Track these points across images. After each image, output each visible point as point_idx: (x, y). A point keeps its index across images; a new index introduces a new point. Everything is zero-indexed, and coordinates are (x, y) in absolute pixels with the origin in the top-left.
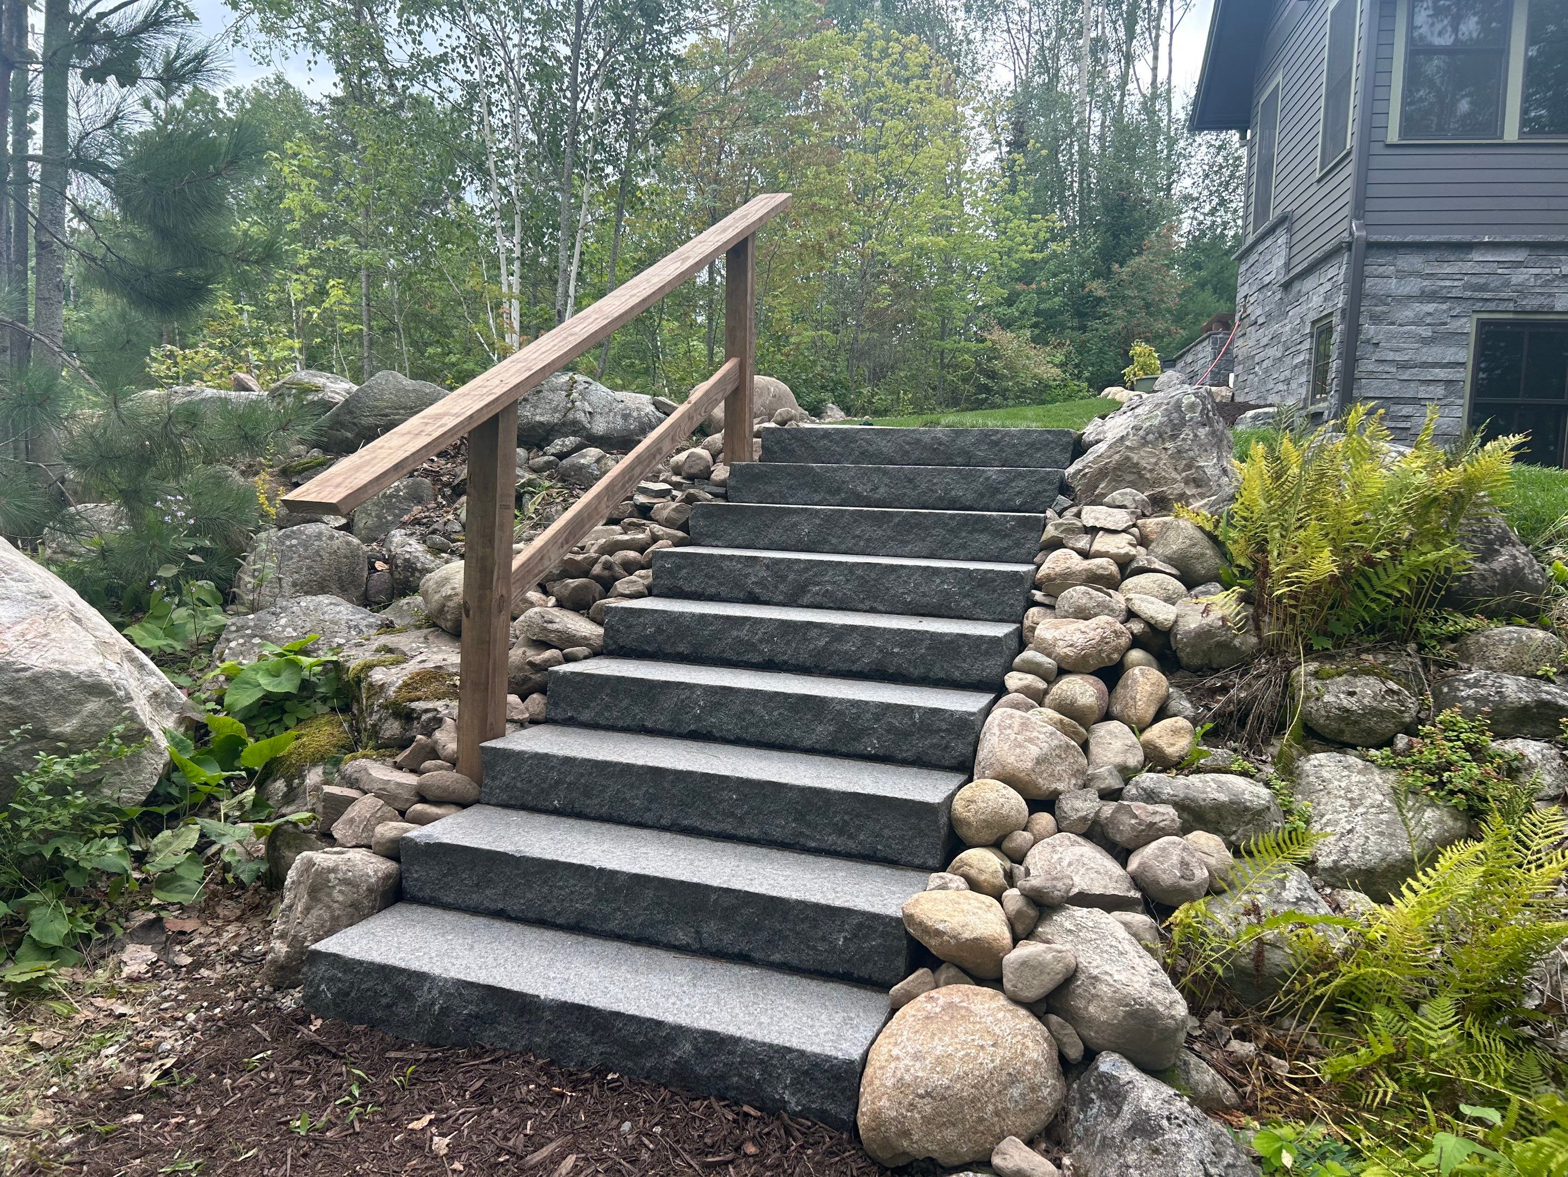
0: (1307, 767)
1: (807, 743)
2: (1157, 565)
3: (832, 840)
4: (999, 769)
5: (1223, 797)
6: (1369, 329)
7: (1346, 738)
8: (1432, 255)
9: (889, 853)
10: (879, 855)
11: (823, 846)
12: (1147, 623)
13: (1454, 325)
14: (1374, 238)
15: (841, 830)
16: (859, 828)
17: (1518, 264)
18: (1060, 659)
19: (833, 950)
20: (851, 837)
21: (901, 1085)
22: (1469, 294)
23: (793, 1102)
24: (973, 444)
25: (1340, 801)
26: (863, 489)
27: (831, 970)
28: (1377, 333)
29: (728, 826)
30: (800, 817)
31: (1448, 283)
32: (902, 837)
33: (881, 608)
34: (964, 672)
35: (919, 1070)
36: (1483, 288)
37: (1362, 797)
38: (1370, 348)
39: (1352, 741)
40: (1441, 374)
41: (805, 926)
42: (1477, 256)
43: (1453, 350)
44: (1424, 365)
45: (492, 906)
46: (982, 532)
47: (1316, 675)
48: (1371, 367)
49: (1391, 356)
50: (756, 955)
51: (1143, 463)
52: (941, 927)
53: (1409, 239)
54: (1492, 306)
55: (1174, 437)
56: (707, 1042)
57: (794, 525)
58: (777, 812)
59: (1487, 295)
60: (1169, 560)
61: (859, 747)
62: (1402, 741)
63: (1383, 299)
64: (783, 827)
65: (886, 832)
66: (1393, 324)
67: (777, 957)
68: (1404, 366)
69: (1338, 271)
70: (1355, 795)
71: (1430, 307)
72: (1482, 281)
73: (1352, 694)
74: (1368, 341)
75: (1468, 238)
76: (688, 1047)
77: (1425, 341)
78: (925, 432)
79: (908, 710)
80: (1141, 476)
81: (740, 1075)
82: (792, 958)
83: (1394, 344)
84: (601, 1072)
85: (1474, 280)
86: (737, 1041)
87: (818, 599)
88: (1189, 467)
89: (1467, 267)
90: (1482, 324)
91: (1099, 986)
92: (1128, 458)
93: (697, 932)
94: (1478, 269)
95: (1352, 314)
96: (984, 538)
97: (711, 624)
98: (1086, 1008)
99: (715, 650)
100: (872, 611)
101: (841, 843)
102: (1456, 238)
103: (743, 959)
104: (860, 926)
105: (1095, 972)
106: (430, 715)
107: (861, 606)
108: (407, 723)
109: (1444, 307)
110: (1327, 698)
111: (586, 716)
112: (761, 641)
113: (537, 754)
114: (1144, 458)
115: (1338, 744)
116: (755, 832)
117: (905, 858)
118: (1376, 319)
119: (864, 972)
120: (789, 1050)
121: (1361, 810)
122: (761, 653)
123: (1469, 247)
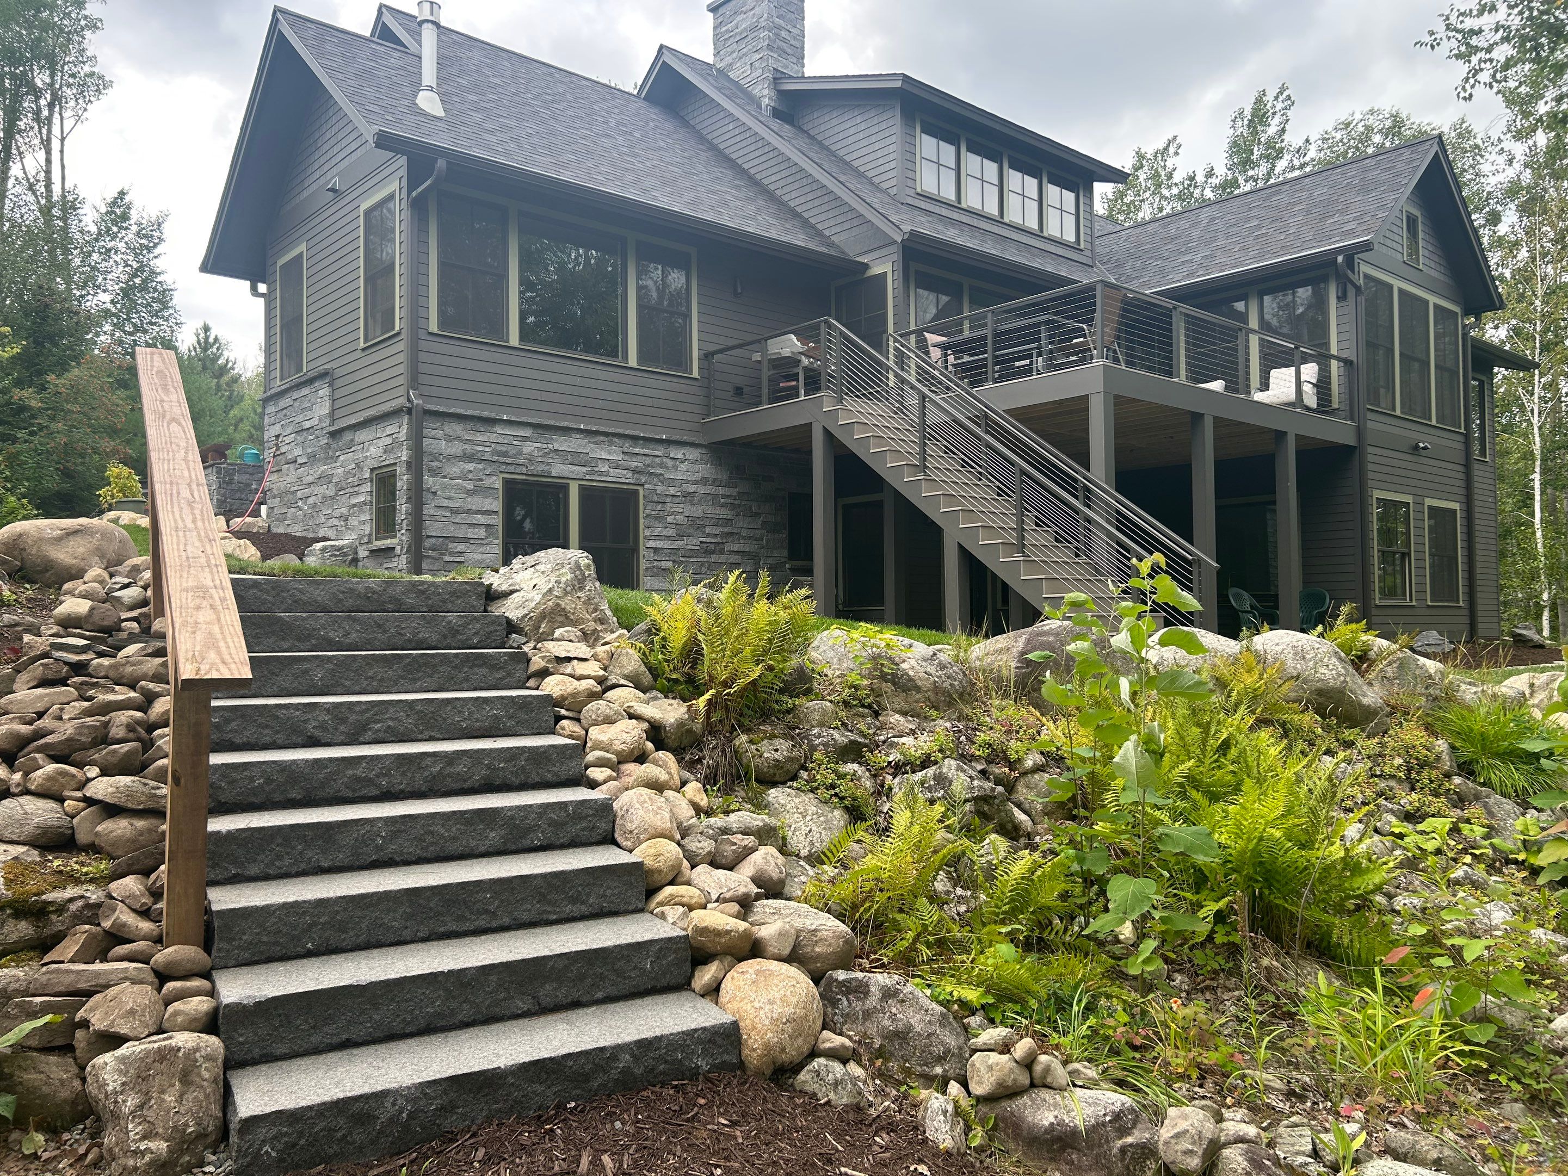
0: (770, 799)
1: (482, 849)
2: (622, 682)
3: (569, 909)
4: (652, 831)
5: (761, 824)
6: (429, 481)
7: (777, 778)
8: (469, 425)
9: (613, 908)
10: (605, 910)
11: (563, 916)
12: (649, 722)
13: (488, 482)
14: (428, 407)
15: (574, 900)
16: (588, 895)
17: (526, 439)
18: (617, 753)
19: (643, 972)
20: (583, 903)
21: (774, 1021)
22: (495, 458)
23: (703, 1064)
24: (403, 593)
25: (796, 815)
26: (335, 636)
27: (642, 988)
28: (434, 484)
29: (482, 923)
30: (543, 898)
31: (481, 448)
32: (620, 893)
33: (438, 736)
34: (556, 774)
35: (778, 1009)
36: (505, 454)
37: (806, 810)
38: (430, 496)
39: (782, 779)
40: (482, 519)
41: (622, 963)
42: (499, 429)
43: (489, 500)
44: (469, 512)
45: (336, 1040)
46: (480, 666)
47: (751, 742)
48: (432, 512)
49: (446, 503)
50: (584, 999)
51: (568, 608)
52: (728, 928)
53: (452, 410)
54: (512, 469)
55: (581, 589)
56: (639, 1048)
57: (306, 672)
58: (522, 899)
59: (508, 460)
60: (626, 677)
61: (526, 843)
62: (804, 774)
63: (436, 457)
64: (529, 911)
65: (609, 892)
66: (445, 477)
67: (599, 995)
68: (455, 511)
69: (400, 430)
70: (802, 810)
71: (471, 466)
72: (504, 449)
73: (777, 750)
74: (428, 490)
75: (493, 415)
76: (627, 1056)
77: (470, 493)
78: (358, 583)
79: (563, 805)
80: (567, 618)
81: (666, 1062)
82: (612, 991)
83: (447, 493)
84: (561, 1107)
85: (499, 448)
86: (659, 1039)
87: (381, 735)
88: (595, 610)
89: (493, 437)
90: (507, 482)
91: (819, 934)
92: (558, 605)
93: (534, 998)
94: (500, 440)
95: (416, 466)
96: (484, 671)
97: (327, 767)
98: (813, 951)
99: (329, 791)
100: (431, 739)
101: (576, 910)
102: (485, 414)
103: (576, 1005)
104: (661, 949)
105: (813, 927)
106: (80, 903)
107: (420, 736)
108: (38, 919)
109: (480, 466)
110: (766, 755)
111: (253, 870)
112: (377, 776)
113: (285, 904)
114: (567, 604)
115: (774, 784)
116: (506, 921)
117: (623, 907)
118: (433, 472)
119: (664, 982)
120: (695, 1030)
121: (809, 818)
122: (379, 786)
123: (491, 422)
